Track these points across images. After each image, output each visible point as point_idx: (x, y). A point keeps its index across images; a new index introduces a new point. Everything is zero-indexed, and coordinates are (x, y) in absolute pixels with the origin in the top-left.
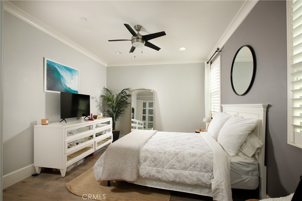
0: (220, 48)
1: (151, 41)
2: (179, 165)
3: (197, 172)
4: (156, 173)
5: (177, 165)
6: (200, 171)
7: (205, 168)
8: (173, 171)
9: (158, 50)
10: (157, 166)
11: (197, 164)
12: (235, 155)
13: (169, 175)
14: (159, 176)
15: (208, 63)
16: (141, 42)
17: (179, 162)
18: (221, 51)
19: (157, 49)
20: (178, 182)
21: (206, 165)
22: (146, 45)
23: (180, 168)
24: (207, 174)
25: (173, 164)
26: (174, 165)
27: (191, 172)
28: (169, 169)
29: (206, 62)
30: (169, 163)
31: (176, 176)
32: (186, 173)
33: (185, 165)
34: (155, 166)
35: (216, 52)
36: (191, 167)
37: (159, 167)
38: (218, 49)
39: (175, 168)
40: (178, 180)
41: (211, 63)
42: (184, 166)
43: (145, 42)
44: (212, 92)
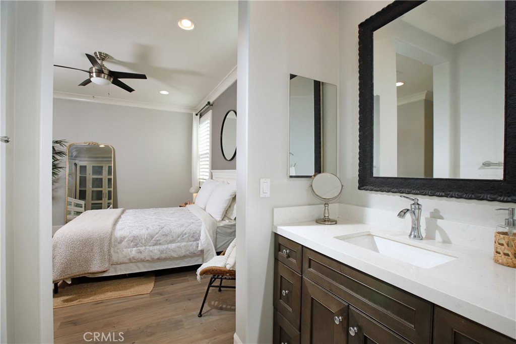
0: (211, 102)
1: (123, 80)
2: (165, 239)
3: (185, 243)
4: (137, 255)
5: (163, 239)
6: (189, 241)
7: (193, 237)
8: (158, 247)
9: (130, 92)
10: (138, 246)
11: (185, 234)
12: (221, 219)
13: (154, 253)
14: (142, 256)
15: (197, 115)
16: (107, 79)
17: (166, 235)
18: (212, 105)
19: (130, 90)
20: (164, 259)
21: (194, 233)
22: (113, 83)
23: (166, 242)
24: (195, 242)
25: (158, 239)
26: (160, 240)
27: (179, 244)
28: (154, 245)
29: (194, 114)
30: (154, 239)
31: (162, 252)
32: (173, 246)
33: (173, 237)
34: (136, 245)
35: (207, 105)
36: (179, 239)
37: (141, 246)
38: (209, 103)
39: (160, 244)
40: (163, 256)
41: (201, 116)
42: (171, 239)
43: (112, 79)
44: (201, 153)
